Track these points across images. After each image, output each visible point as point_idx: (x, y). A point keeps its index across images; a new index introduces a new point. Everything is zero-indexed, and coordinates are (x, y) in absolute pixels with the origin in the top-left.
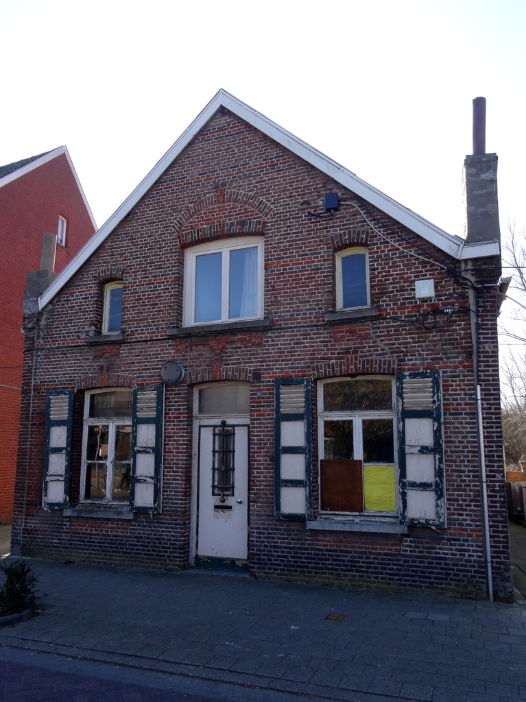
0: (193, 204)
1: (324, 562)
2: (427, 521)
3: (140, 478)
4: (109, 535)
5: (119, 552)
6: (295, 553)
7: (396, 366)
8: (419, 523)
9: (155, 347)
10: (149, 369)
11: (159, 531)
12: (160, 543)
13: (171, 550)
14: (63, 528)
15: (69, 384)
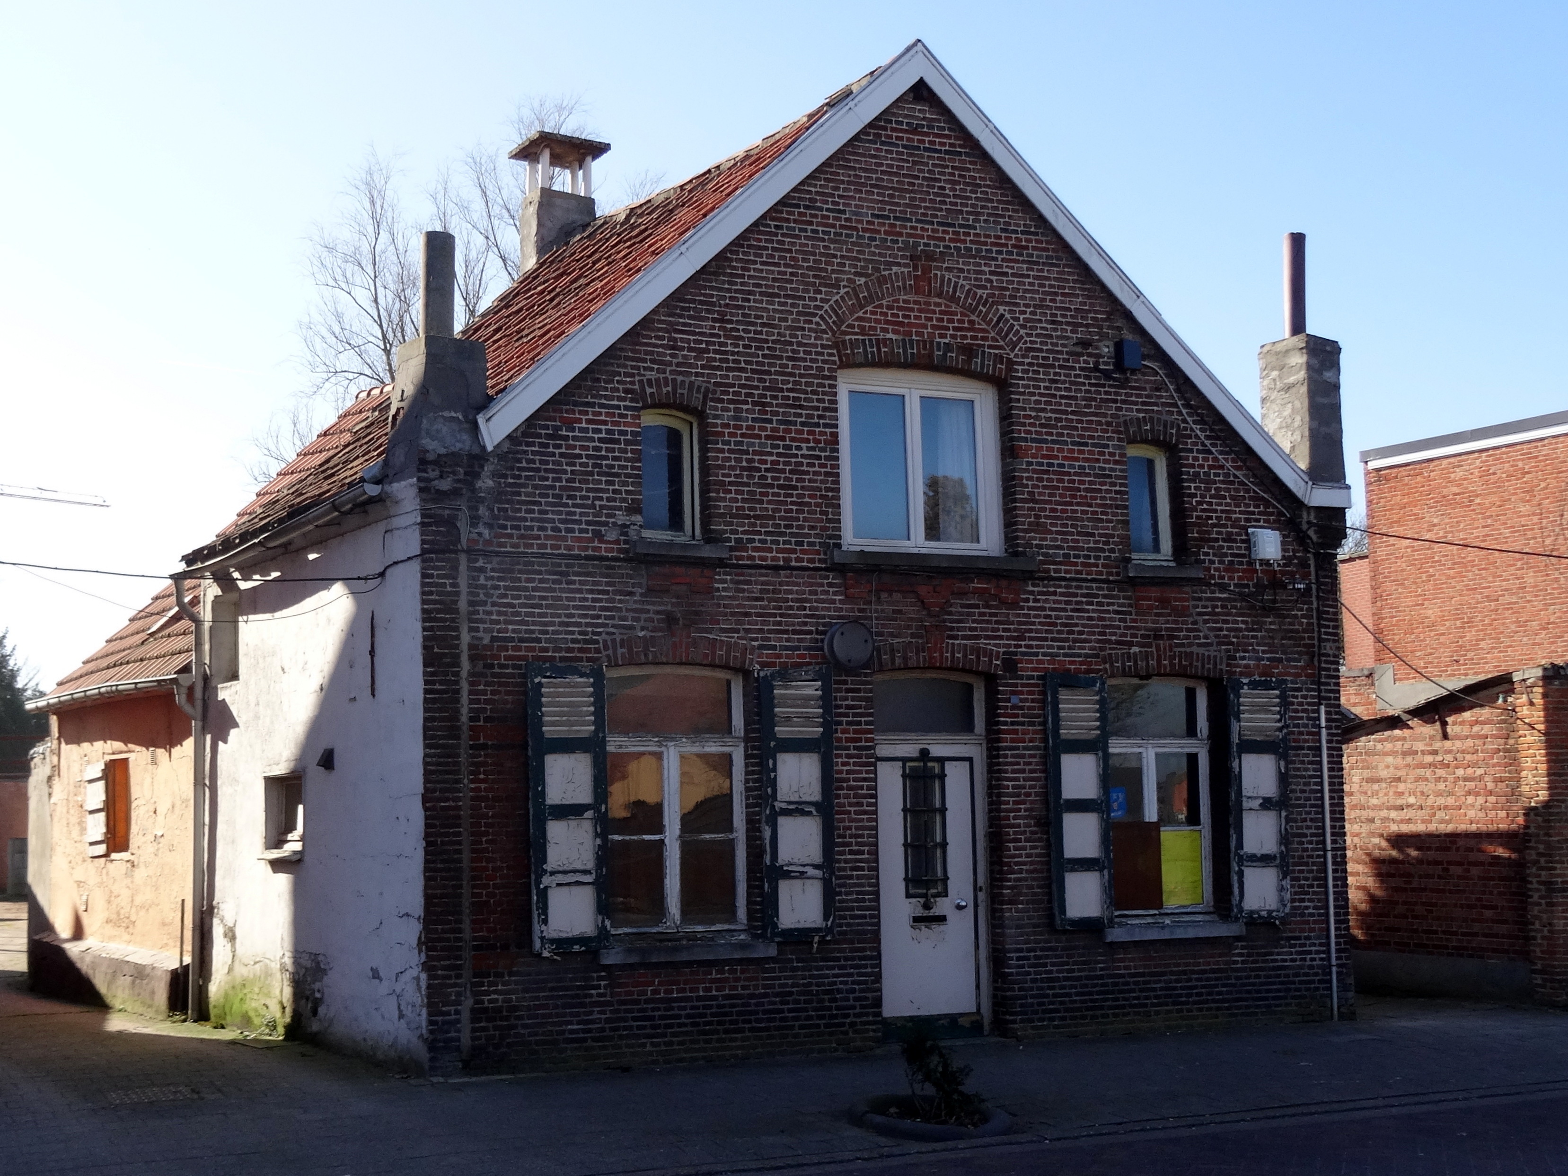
0: (863, 280)
1: (1127, 995)
2: (1270, 912)
3: (790, 868)
4: (714, 998)
5: (741, 1031)
6: (1082, 986)
7: (1224, 667)
8: (1260, 917)
9: (798, 585)
10: (786, 632)
11: (827, 976)
12: (835, 1000)
13: (858, 1010)
14: (591, 996)
15: (580, 650)
